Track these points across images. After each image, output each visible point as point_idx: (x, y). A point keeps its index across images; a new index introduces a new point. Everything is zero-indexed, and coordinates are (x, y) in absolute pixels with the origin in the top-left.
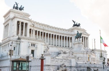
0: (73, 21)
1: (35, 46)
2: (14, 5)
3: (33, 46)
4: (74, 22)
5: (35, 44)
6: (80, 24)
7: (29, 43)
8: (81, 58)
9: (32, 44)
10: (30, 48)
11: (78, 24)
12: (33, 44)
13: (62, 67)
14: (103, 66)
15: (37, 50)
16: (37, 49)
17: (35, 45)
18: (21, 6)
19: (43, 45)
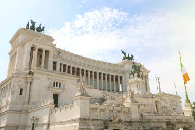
1: (60, 87)
2: (29, 22)
3: (57, 86)
4: (125, 54)
5: (60, 84)
7: (50, 81)
9: (54, 83)
10: (51, 89)
12: (57, 83)
13: (115, 123)
15: (64, 93)
16: (64, 91)
18: (40, 25)
19: (75, 85)
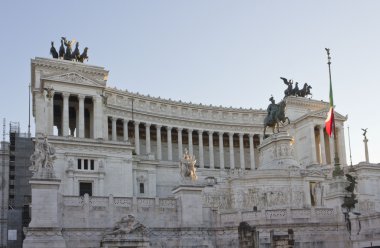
0: (285, 80)
1: (92, 168)
3: (86, 167)
5: (92, 161)
6: (310, 87)
7: (69, 158)
8: (275, 196)
9: (79, 161)
10: (71, 174)
11: (301, 87)
12: (86, 161)
13: (123, 233)
14: (346, 214)
15: (101, 181)
16: (102, 176)
17: (95, 163)
19: (128, 162)
